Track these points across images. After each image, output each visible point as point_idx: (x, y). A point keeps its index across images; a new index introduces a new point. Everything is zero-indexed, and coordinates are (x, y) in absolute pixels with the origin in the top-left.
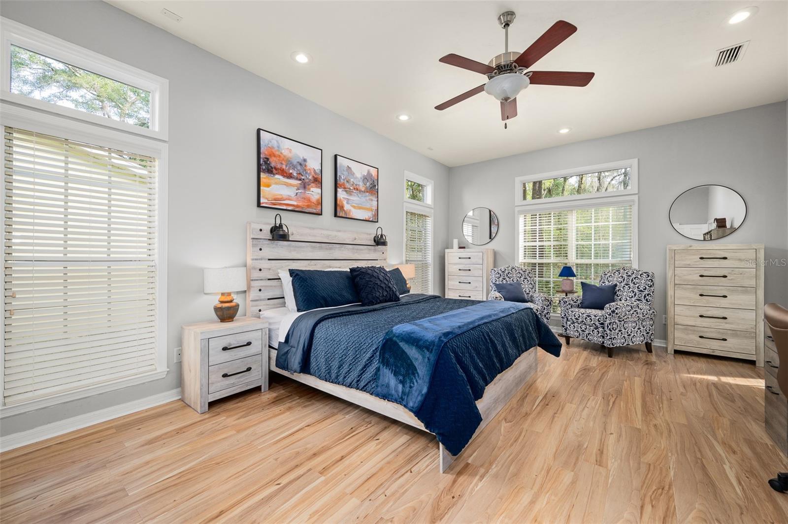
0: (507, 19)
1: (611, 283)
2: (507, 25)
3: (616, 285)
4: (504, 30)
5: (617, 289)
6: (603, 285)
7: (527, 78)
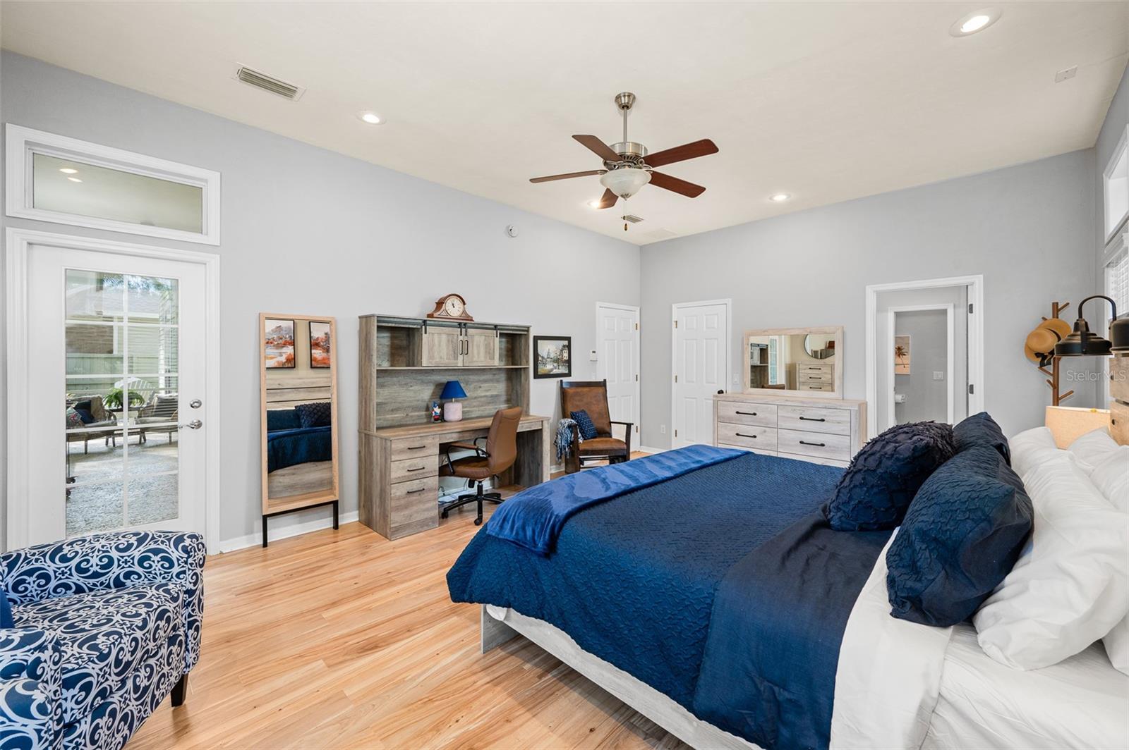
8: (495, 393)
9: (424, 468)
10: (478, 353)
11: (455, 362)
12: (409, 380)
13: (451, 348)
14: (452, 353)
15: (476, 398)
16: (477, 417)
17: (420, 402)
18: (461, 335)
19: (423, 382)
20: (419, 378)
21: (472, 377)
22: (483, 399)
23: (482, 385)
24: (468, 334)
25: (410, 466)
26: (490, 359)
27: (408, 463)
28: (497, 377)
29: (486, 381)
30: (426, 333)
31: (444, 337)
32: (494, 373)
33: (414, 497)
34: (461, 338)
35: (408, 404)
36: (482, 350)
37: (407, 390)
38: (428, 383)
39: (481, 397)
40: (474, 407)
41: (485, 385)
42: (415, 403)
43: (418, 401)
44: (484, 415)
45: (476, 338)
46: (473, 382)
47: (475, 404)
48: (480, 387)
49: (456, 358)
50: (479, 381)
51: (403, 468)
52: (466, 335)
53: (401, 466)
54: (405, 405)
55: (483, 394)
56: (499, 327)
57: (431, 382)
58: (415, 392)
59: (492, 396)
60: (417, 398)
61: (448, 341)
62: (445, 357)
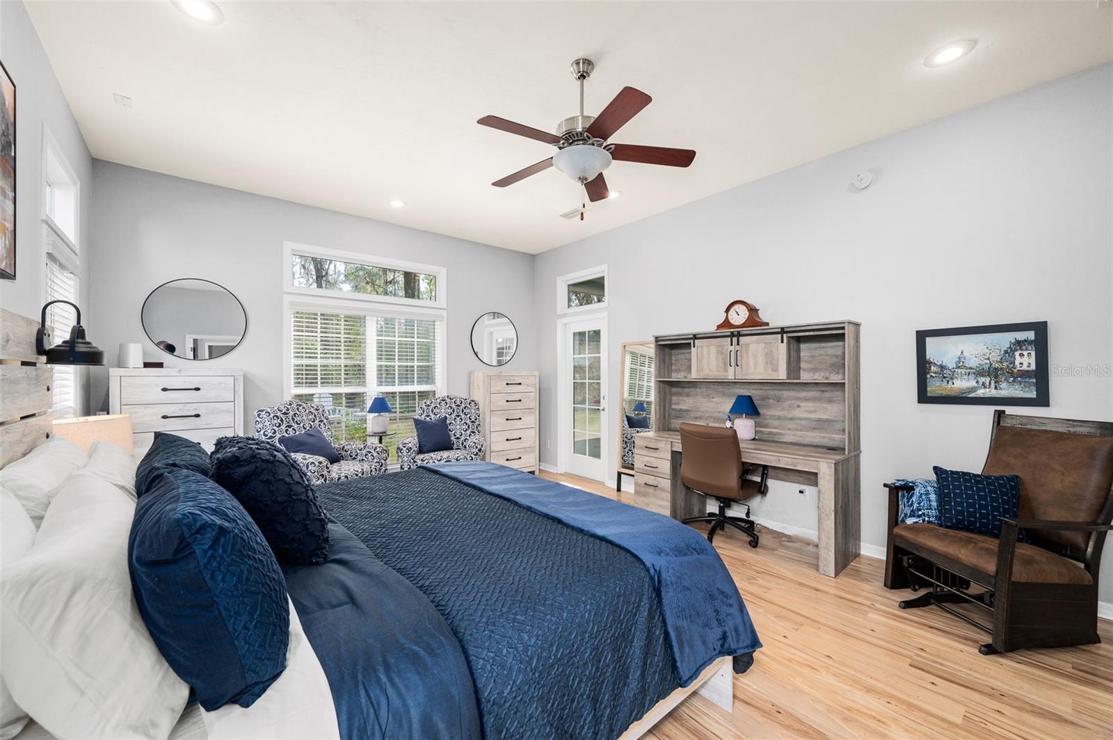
0: (585, 69)
1: (439, 415)
2: (582, 77)
3: (446, 418)
4: (579, 82)
5: (448, 422)
6: (428, 419)
7: (607, 153)
8: (824, 417)
9: (657, 468)
10: (756, 365)
11: (726, 374)
12: (711, 392)
13: (720, 359)
14: (721, 365)
15: (791, 419)
16: (792, 444)
17: (721, 415)
18: (732, 345)
19: (724, 394)
20: (720, 390)
21: (785, 394)
22: (803, 422)
23: (801, 404)
24: (740, 343)
25: (647, 462)
26: (773, 370)
27: (646, 459)
28: (828, 395)
29: (807, 399)
30: (694, 347)
31: (713, 350)
32: (824, 389)
33: (651, 490)
34: (732, 348)
35: (710, 414)
36: (761, 360)
37: (709, 401)
38: (730, 395)
39: (800, 419)
40: (789, 429)
41: (810, 405)
42: (716, 415)
43: (720, 412)
44: (802, 442)
45: (752, 347)
46: (786, 400)
47: (790, 426)
48: (799, 406)
49: (726, 370)
50: (799, 399)
51: (642, 462)
52: (738, 344)
53: (642, 459)
54: (707, 415)
55: (803, 416)
56: (786, 330)
57: (733, 395)
58: (717, 403)
59: (819, 420)
60: (719, 410)
61: (718, 352)
62: (715, 369)
